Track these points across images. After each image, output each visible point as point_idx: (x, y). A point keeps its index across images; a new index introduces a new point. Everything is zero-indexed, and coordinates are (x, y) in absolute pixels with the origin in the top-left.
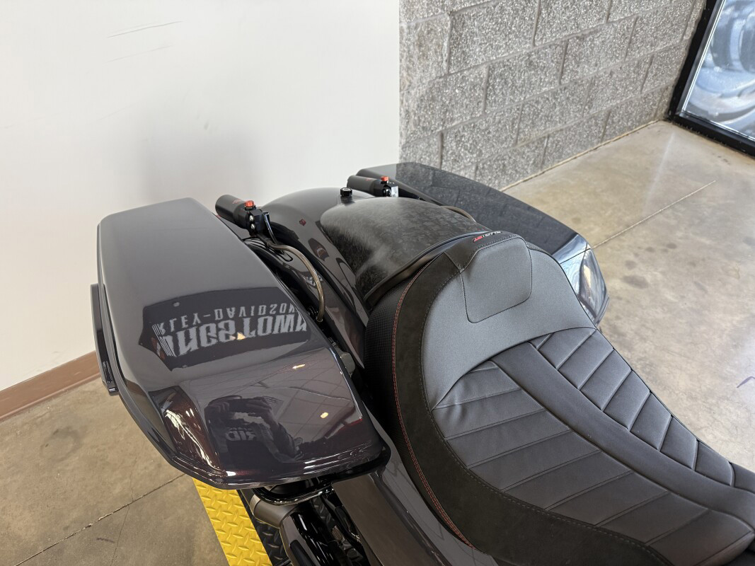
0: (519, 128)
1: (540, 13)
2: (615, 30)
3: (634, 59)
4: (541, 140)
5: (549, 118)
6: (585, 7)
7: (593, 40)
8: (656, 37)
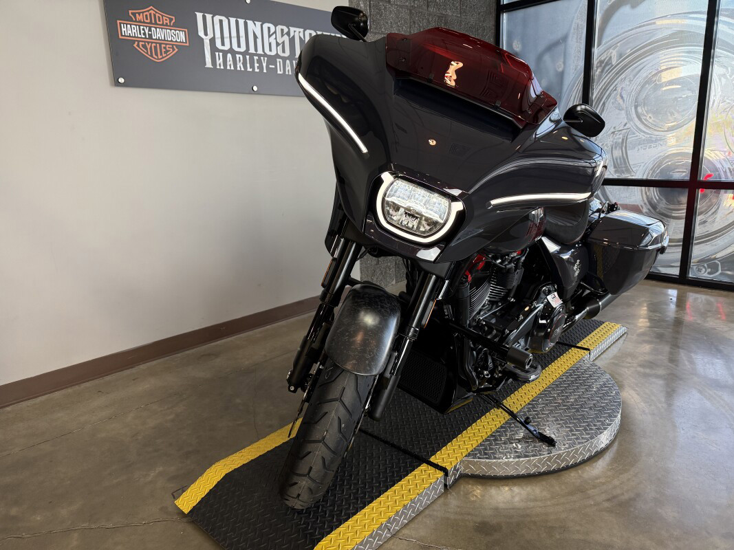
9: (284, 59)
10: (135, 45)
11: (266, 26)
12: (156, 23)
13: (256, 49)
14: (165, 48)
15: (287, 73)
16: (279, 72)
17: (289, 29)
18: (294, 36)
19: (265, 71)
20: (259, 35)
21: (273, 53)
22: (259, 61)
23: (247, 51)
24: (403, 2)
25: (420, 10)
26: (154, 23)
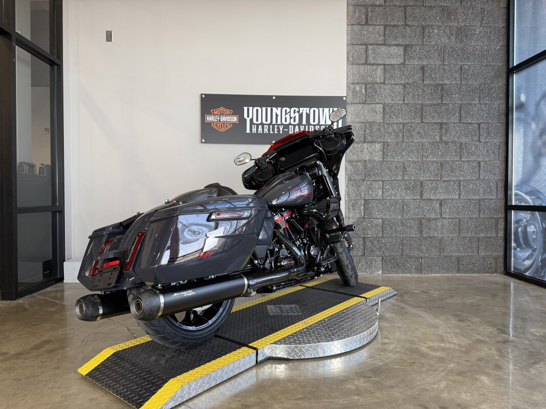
0: (403, 249)
1: (403, 207)
2: (449, 222)
3: (465, 237)
4: (418, 258)
5: (420, 250)
6: (427, 209)
7: (436, 223)
8: (476, 230)
9: (294, 126)
10: (212, 125)
13: (277, 121)
14: (226, 125)
17: (299, 109)
18: (302, 113)
19: (281, 132)
22: (278, 128)
23: (271, 123)
24: (397, 81)
25: (415, 84)
26: (222, 114)
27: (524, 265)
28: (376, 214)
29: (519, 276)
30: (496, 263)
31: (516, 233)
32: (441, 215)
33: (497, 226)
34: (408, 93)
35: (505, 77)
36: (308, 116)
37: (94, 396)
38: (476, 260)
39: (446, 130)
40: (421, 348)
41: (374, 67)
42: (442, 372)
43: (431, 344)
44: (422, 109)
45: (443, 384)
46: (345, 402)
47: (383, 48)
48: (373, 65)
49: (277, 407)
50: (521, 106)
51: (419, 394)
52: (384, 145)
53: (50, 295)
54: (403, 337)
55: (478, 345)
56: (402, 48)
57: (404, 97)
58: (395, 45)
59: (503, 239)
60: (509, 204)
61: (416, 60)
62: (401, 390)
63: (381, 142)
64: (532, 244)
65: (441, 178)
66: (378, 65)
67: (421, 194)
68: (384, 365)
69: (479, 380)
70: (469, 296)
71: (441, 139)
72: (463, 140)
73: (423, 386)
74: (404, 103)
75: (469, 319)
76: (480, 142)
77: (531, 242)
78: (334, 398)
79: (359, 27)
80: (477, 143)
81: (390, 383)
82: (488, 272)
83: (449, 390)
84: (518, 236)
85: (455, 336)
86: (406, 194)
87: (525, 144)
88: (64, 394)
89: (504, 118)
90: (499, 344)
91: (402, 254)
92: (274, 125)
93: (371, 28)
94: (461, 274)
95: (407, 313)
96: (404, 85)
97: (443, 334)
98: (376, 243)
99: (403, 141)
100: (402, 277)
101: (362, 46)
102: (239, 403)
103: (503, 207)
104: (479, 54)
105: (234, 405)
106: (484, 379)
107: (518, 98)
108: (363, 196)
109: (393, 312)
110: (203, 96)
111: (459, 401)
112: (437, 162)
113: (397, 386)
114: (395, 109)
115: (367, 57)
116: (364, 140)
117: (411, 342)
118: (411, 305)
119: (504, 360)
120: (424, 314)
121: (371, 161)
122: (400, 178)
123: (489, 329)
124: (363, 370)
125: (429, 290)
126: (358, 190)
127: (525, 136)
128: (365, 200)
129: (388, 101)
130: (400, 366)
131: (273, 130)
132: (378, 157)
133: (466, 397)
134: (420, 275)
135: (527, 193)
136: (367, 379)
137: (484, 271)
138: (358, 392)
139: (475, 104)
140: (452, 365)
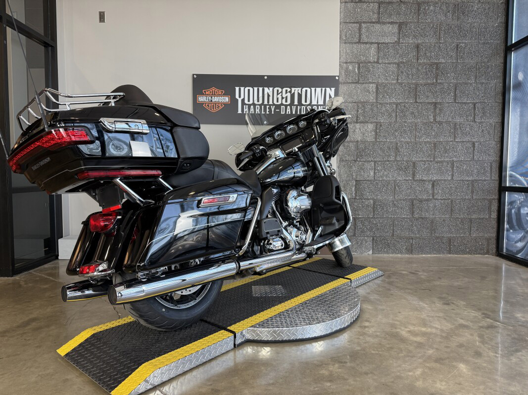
0: (394, 230)
1: (395, 188)
2: (441, 203)
3: (457, 218)
4: (409, 238)
5: (411, 231)
6: (419, 190)
7: (427, 204)
8: (469, 212)
9: (286, 106)
10: (204, 105)
11: (276, 89)
12: (215, 95)
13: (268, 102)
14: (218, 105)
15: (287, 113)
16: (282, 113)
17: (291, 89)
18: (294, 93)
19: (273, 113)
20: (271, 94)
21: (280, 103)
22: (270, 108)
23: (263, 104)
24: (391, 60)
25: (409, 63)
26: (214, 95)
27: (516, 247)
28: (368, 195)
29: (511, 258)
30: (488, 245)
31: (510, 214)
32: (433, 196)
33: (490, 208)
34: (402, 72)
35: (502, 55)
36: (300, 96)
37: (69, 377)
38: (468, 241)
39: (440, 110)
40: (401, 332)
41: (368, 46)
42: (419, 358)
43: (412, 328)
44: (416, 88)
45: (419, 372)
46: (316, 389)
47: (377, 26)
48: (366, 43)
49: (247, 392)
50: (518, 85)
51: (393, 382)
52: (377, 125)
53: (46, 272)
54: (384, 320)
55: (461, 330)
56: (396, 26)
57: (398, 76)
58: (389, 23)
59: (496, 220)
60: (503, 185)
61: (411, 38)
62: (375, 377)
63: (374, 122)
64: (525, 226)
65: (434, 159)
66: (372, 43)
67: (414, 175)
68: (361, 350)
69: (457, 367)
70: (457, 278)
71: (435, 119)
72: (458, 120)
73: (398, 374)
74: (397, 82)
75: (455, 302)
76: (475, 122)
77: (524, 225)
78: (305, 384)
79: (352, 4)
80: (472, 123)
81: (365, 369)
82: (479, 254)
83: (424, 378)
84: (512, 218)
85: (438, 320)
86: (399, 174)
87: (521, 124)
88: (40, 374)
89: (501, 98)
90: (482, 329)
91: (393, 235)
92: (265, 106)
93: (365, 6)
94: (452, 255)
95: (392, 295)
96: (398, 64)
97: (427, 318)
98: (366, 223)
99: (396, 122)
100: (392, 258)
101: (355, 25)
102: (210, 387)
103: (497, 189)
104: (476, 31)
105: (203, 390)
106: (462, 367)
107: (516, 76)
108: (354, 177)
109: (378, 294)
110: (195, 76)
111: (433, 390)
112: (430, 143)
113: (372, 373)
114: (389, 89)
115: (360, 36)
116: (357, 120)
117: (393, 326)
118: (397, 287)
119: (485, 347)
120: (409, 297)
121: (363, 142)
122: (392, 158)
123: (473, 314)
124: (340, 355)
125: (418, 271)
126: (350, 171)
127: (522, 116)
128: (356, 181)
129: (382, 80)
130: (377, 351)
131: (265, 110)
132: (370, 138)
133: (440, 386)
134: (411, 256)
135: (521, 175)
136: (341, 365)
137: (475, 252)
138: (331, 378)
139: (471, 84)
140: (431, 352)
